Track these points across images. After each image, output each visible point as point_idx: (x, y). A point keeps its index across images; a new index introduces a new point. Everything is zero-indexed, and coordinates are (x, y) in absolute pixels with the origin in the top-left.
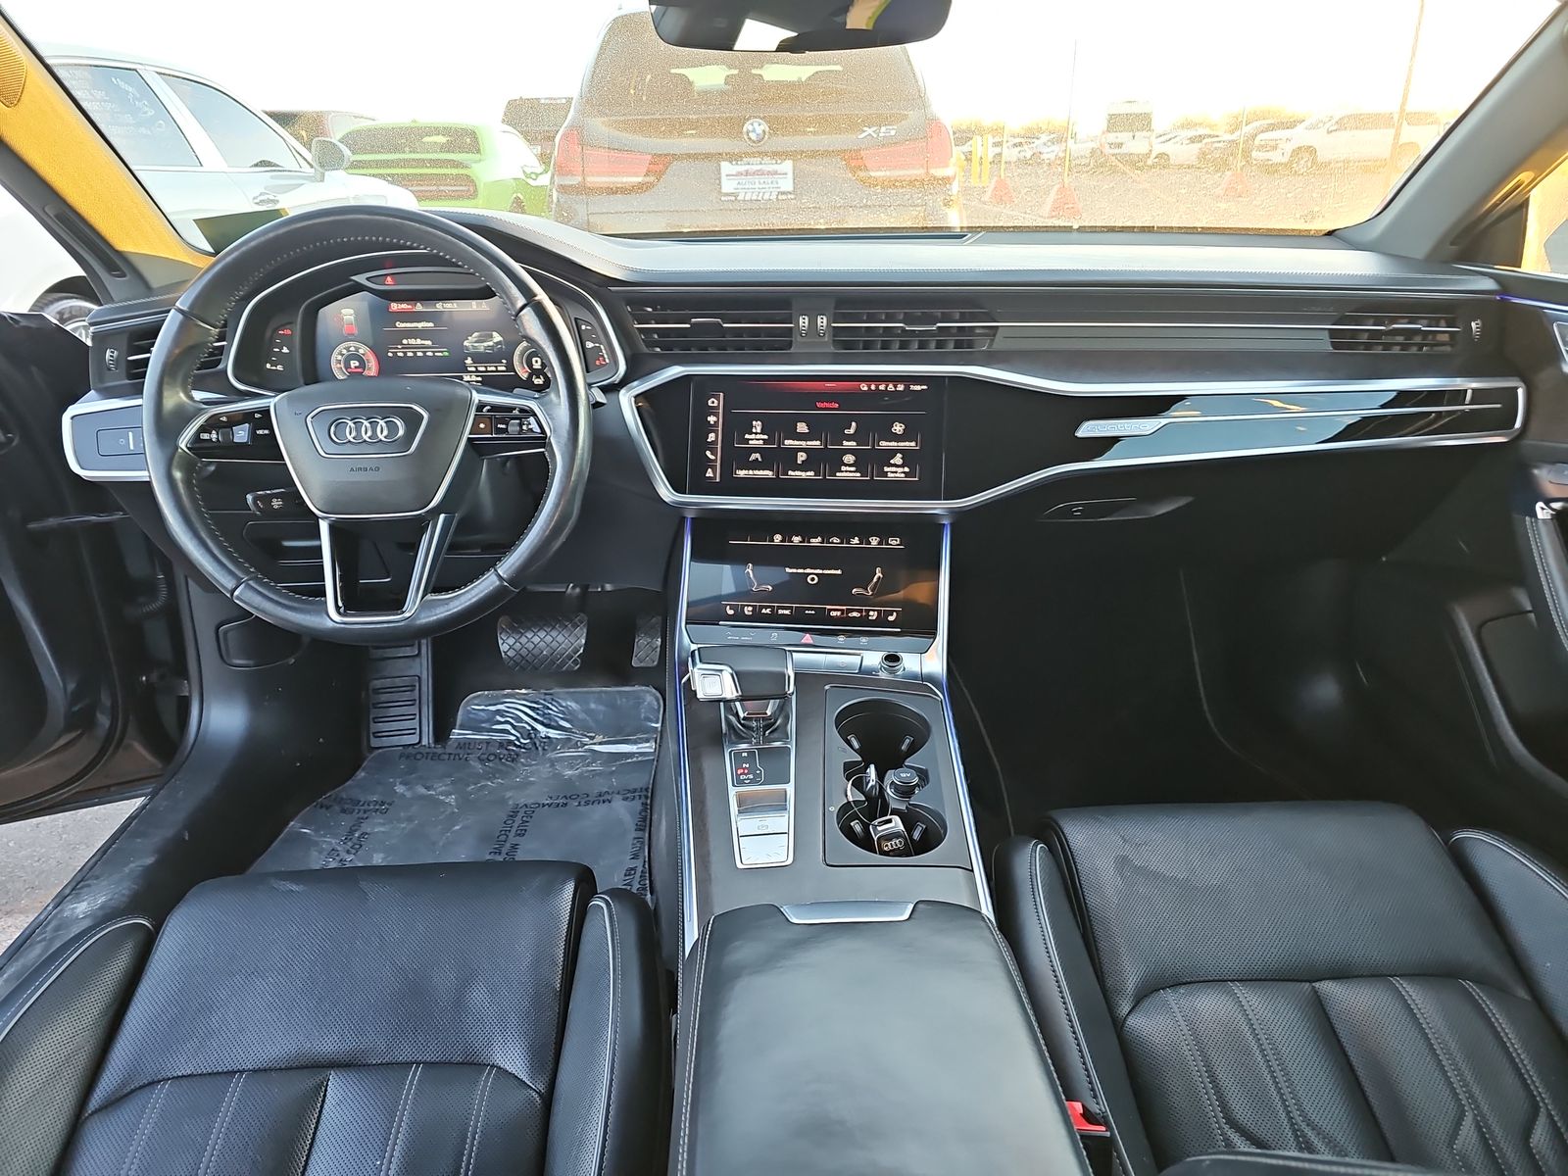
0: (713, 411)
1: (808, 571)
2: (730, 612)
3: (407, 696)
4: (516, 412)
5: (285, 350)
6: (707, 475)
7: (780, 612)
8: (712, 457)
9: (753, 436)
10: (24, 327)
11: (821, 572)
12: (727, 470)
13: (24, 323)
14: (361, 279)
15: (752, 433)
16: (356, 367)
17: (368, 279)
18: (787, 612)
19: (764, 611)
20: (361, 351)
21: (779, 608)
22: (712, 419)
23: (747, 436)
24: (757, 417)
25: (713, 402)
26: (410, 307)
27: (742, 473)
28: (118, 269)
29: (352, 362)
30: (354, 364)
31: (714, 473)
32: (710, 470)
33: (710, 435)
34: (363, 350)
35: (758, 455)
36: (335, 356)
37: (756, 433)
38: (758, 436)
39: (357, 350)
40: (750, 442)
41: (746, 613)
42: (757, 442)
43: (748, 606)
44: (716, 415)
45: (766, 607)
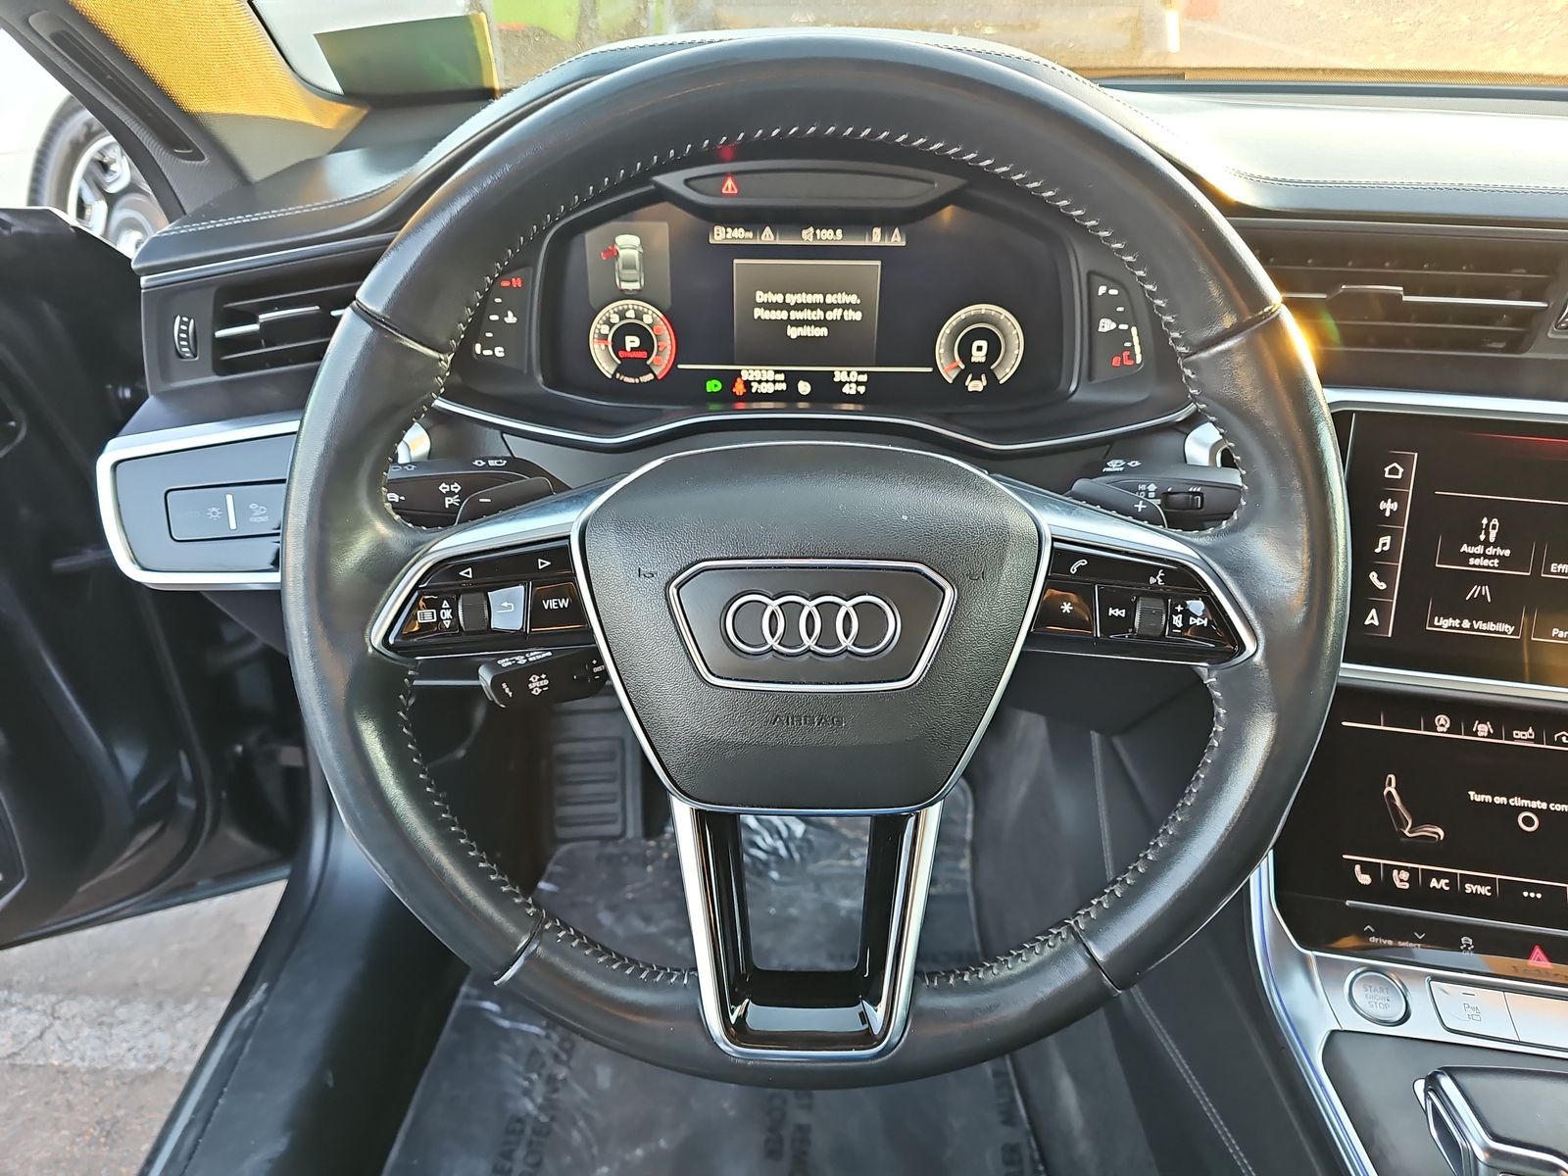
0: (1391, 490)
1: (1516, 802)
2: (1365, 879)
3: (605, 767)
4: (1156, 580)
5: (511, 319)
6: (1368, 622)
7: (1469, 888)
8: (1382, 586)
9: (1479, 549)
10: (21, 235)
11: (1544, 806)
12: (1412, 614)
13: (18, 227)
14: (672, 181)
15: (1475, 543)
16: (633, 349)
17: (687, 182)
18: (1484, 890)
19: (1434, 883)
20: (647, 319)
21: (1466, 879)
22: (1388, 506)
23: (1465, 548)
24: (1492, 509)
25: (1394, 471)
26: (750, 235)
27: (1445, 624)
28: (185, 143)
29: (628, 339)
30: (632, 342)
31: (1383, 616)
32: (1373, 612)
33: (1382, 541)
34: (651, 316)
35: (1486, 590)
36: (598, 327)
37: (1486, 544)
38: (1491, 551)
39: (639, 316)
40: (1472, 561)
41: (1399, 885)
42: (1486, 562)
43: (1399, 868)
44: (1399, 498)
45: (1439, 876)
